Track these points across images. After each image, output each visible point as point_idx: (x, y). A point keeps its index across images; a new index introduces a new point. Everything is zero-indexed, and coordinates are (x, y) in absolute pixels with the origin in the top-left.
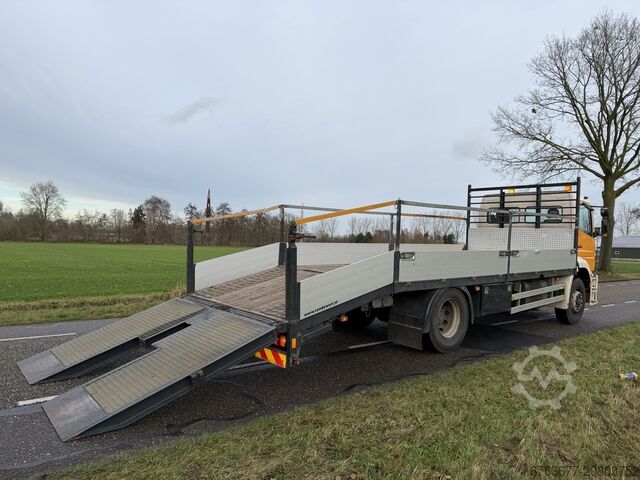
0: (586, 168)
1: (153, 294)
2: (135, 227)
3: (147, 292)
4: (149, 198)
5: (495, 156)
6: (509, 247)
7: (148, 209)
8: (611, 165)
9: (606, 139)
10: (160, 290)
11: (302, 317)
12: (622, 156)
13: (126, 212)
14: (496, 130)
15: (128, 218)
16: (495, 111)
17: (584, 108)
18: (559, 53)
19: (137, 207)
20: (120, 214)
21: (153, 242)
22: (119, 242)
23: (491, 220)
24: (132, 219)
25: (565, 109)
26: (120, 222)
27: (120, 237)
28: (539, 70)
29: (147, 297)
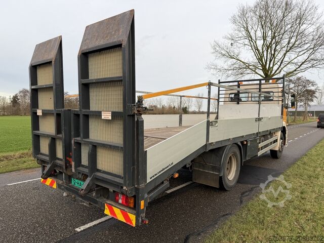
0: (257, 73)
1: (21, 152)
2: (14, 106)
3: (17, 150)
4: (21, 90)
5: (213, 67)
6: (259, 116)
7: (21, 96)
8: (268, 71)
9: (265, 58)
10: (26, 149)
11: (149, 180)
12: (272, 67)
13: (8, 97)
14: (213, 53)
15: (9, 101)
16: (213, 43)
17: (255, 42)
18: (243, 13)
19: (14, 95)
20: (4, 99)
21: (25, 115)
22: (4, 115)
23: (232, 100)
24: (12, 101)
25: (246, 43)
26: (4, 103)
27: (4, 112)
28: (234, 22)
29: (17, 154)
